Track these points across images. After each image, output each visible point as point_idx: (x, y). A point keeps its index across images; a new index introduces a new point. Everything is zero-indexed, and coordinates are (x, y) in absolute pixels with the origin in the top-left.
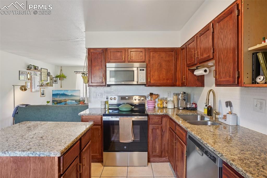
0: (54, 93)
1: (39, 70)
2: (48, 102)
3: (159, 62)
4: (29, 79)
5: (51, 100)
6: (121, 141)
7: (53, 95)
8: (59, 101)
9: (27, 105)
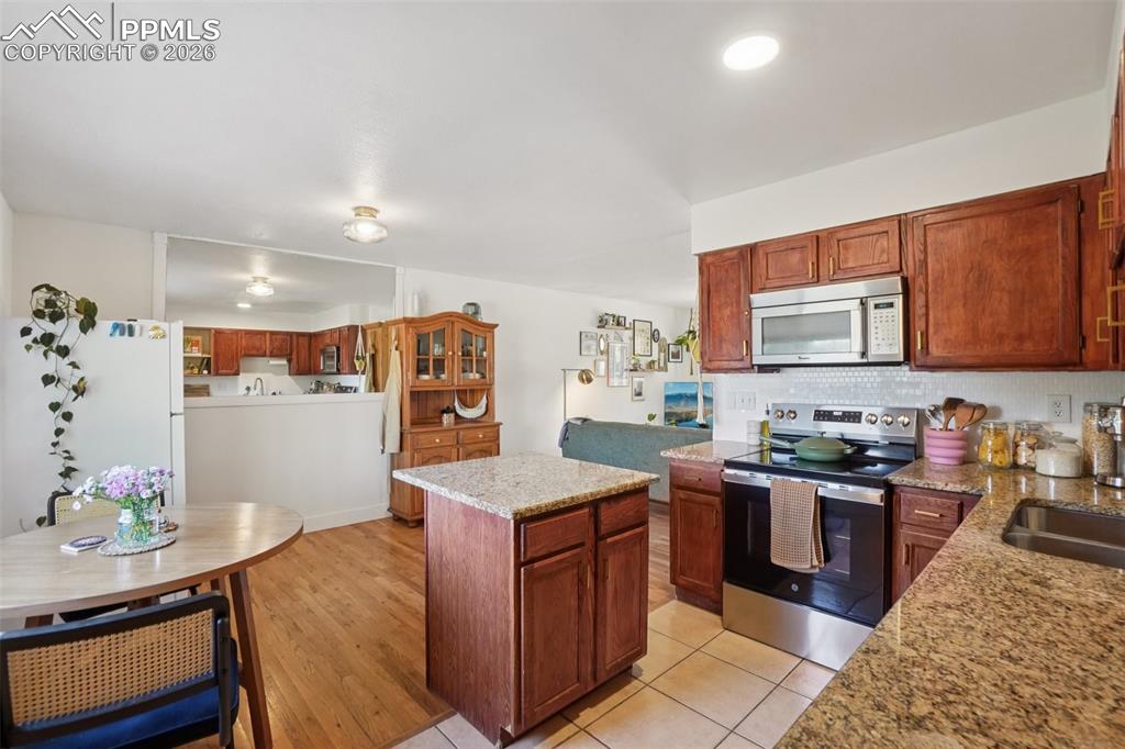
0: (669, 393)
1: (627, 326)
2: (651, 417)
3: (972, 264)
4: (602, 353)
5: (660, 411)
6: (775, 561)
7: (668, 398)
8: (684, 416)
9: (585, 420)
